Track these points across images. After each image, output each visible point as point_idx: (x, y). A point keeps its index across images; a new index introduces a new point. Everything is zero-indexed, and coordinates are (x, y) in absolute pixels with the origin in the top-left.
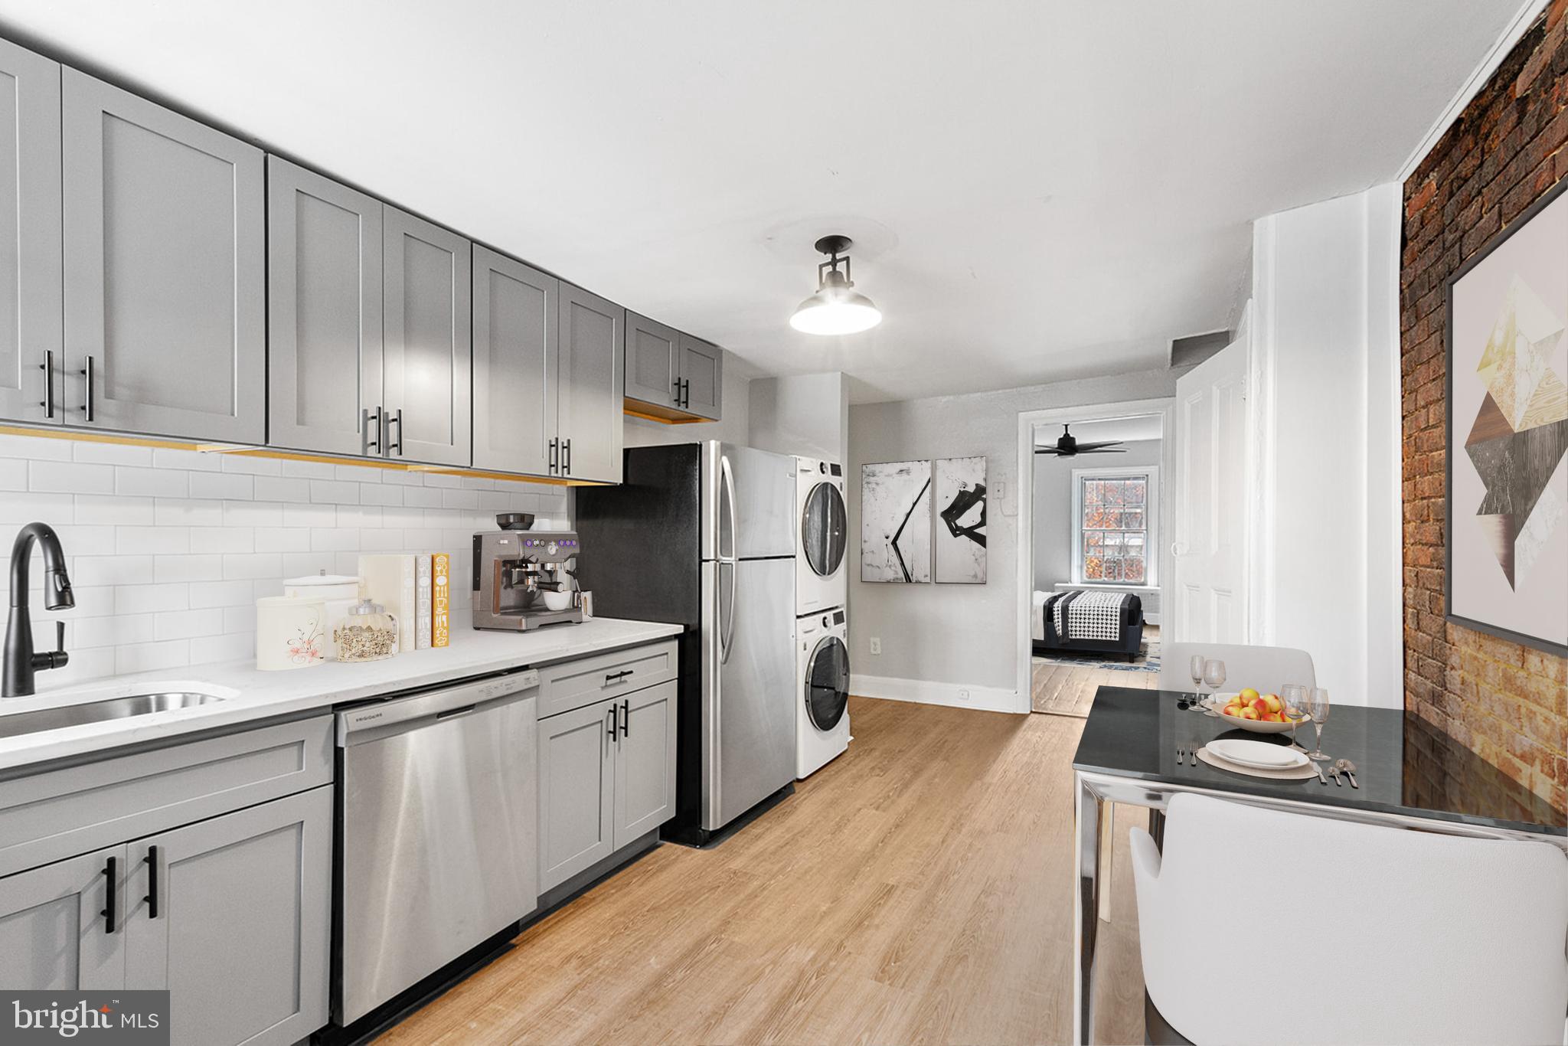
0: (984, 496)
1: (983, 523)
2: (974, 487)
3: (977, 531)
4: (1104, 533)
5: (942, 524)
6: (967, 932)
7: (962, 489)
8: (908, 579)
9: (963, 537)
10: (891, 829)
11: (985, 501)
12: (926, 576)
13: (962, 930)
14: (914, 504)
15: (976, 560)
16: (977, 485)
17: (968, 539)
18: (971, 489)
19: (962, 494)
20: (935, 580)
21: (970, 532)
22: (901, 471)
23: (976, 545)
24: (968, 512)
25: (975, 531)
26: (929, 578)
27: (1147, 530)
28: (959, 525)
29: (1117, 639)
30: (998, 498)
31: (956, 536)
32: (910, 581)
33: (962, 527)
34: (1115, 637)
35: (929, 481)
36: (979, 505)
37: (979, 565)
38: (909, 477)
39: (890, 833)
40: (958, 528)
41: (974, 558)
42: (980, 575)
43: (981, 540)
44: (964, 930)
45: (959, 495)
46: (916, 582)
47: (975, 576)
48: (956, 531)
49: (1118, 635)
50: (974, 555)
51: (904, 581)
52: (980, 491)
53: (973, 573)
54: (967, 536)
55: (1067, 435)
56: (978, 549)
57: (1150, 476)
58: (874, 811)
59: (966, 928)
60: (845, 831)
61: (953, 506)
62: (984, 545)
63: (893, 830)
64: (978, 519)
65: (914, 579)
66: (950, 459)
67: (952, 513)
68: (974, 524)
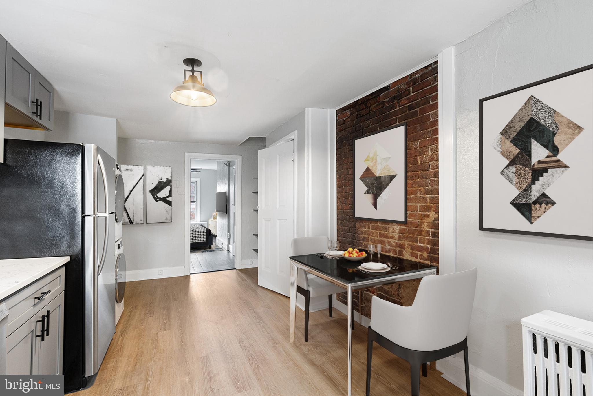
0: (171, 184)
1: (170, 196)
2: (166, 180)
3: (167, 199)
5: (150, 196)
6: (250, 358)
7: (160, 180)
8: (131, 222)
9: (161, 202)
10: (180, 336)
11: (171, 186)
12: (141, 220)
13: (247, 358)
14: (135, 186)
15: (167, 212)
16: (167, 179)
17: (163, 203)
18: (164, 180)
19: (160, 182)
20: (146, 222)
21: (164, 200)
22: (127, 169)
23: (167, 205)
24: (163, 191)
25: (166, 199)
26: (143, 221)
27: (196, 202)
28: (158, 196)
29: (206, 241)
30: (176, 187)
31: (157, 201)
32: (132, 223)
33: (160, 197)
35: (143, 175)
36: (168, 188)
37: (168, 214)
38: (132, 172)
39: (182, 337)
40: (158, 198)
41: (166, 211)
42: (169, 218)
43: (169, 203)
44: (248, 358)
45: (158, 183)
46: (136, 224)
47: (167, 219)
48: (157, 199)
50: (166, 210)
51: (129, 223)
52: (169, 182)
53: (165, 218)
54: (162, 201)
56: (168, 207)
57: (197, 182)
58: (165, 332)
59: (248, 357)
60: (160, 345)
61: (155, 188)
62: (171, 205)
63: (182, 336)
64: (168, 194)
65: (134, 222)
66: (154, 166)
67: (155, 191)
68: (166, 196)
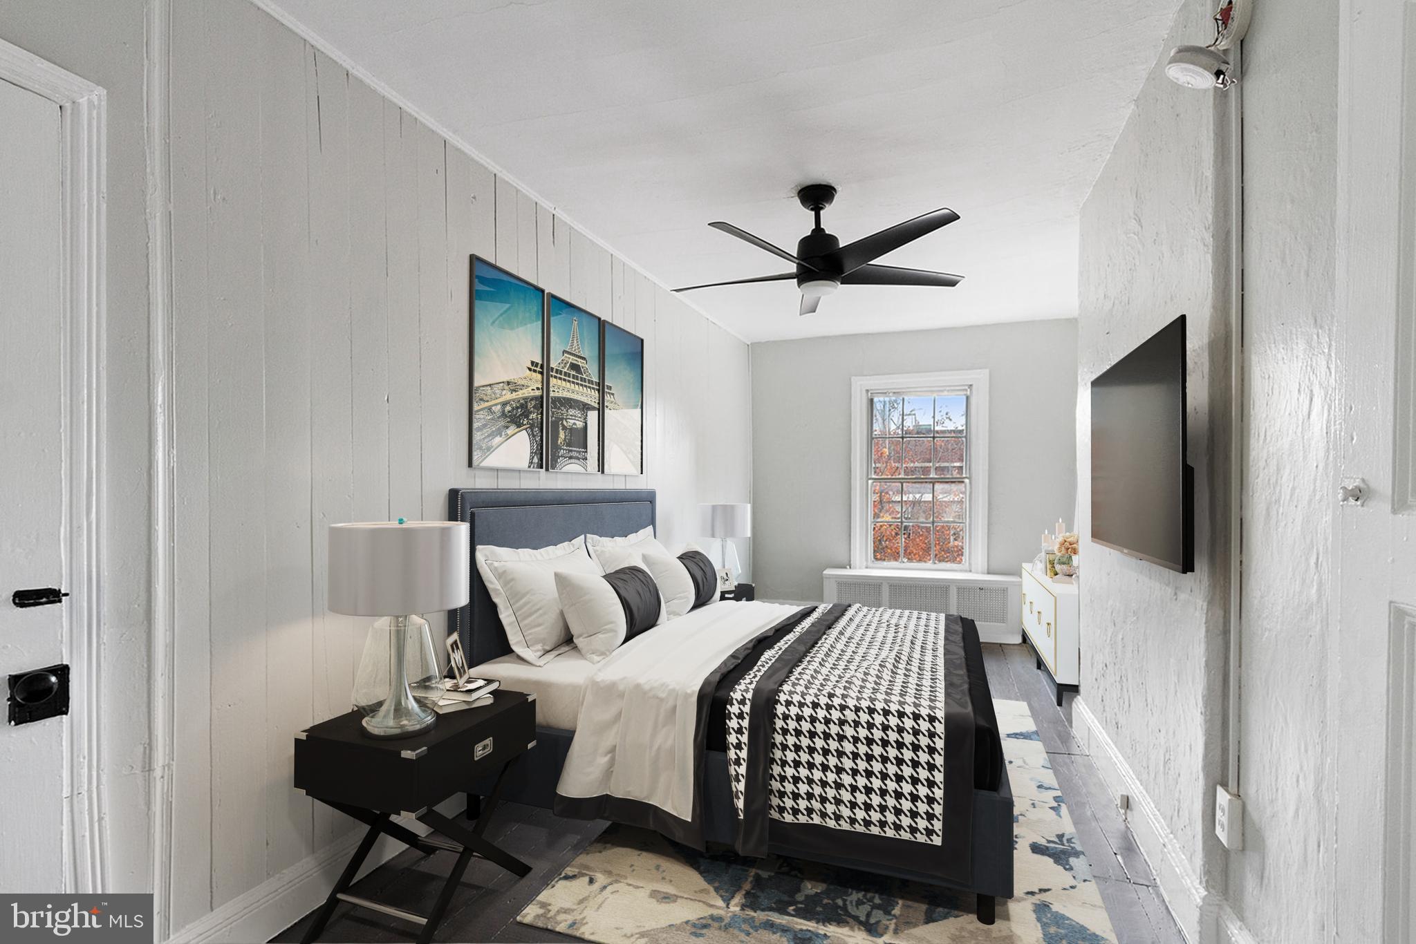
4: (902, 484)
27: (969, 478)
29: (937, 841)
34: (930, 832)
49: (938, 825)
55: (818, 229)
57: (974, 387)
